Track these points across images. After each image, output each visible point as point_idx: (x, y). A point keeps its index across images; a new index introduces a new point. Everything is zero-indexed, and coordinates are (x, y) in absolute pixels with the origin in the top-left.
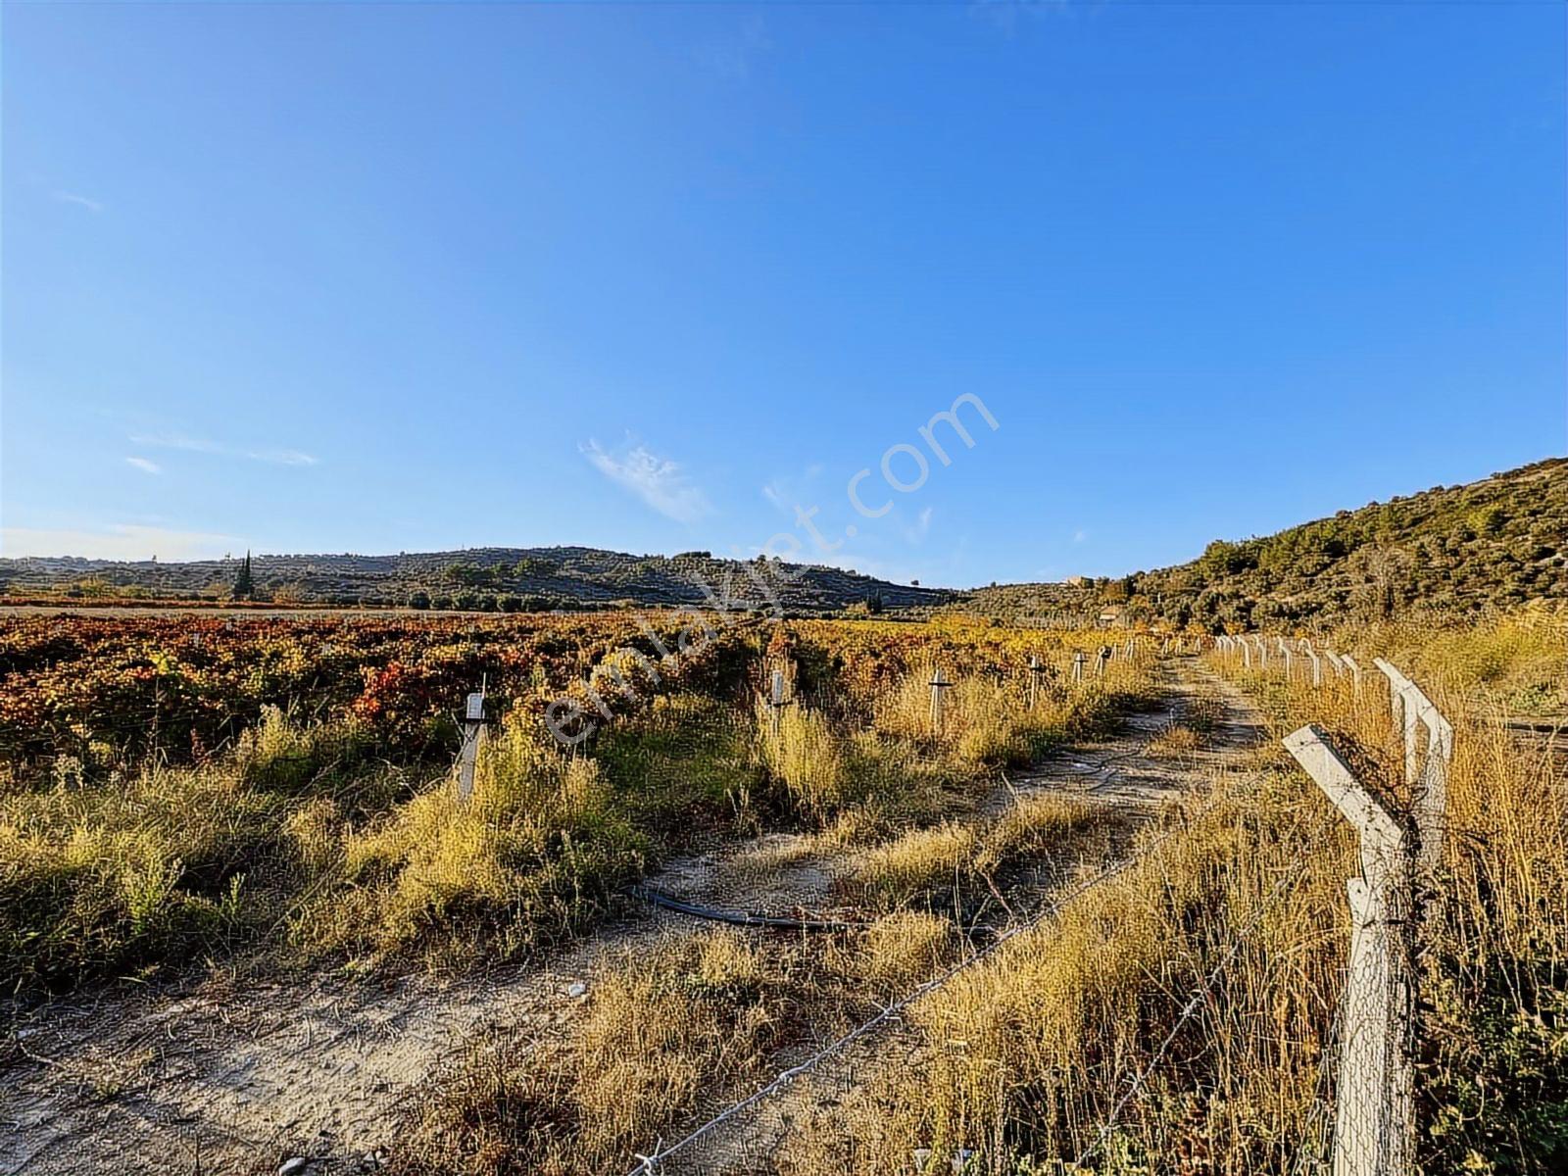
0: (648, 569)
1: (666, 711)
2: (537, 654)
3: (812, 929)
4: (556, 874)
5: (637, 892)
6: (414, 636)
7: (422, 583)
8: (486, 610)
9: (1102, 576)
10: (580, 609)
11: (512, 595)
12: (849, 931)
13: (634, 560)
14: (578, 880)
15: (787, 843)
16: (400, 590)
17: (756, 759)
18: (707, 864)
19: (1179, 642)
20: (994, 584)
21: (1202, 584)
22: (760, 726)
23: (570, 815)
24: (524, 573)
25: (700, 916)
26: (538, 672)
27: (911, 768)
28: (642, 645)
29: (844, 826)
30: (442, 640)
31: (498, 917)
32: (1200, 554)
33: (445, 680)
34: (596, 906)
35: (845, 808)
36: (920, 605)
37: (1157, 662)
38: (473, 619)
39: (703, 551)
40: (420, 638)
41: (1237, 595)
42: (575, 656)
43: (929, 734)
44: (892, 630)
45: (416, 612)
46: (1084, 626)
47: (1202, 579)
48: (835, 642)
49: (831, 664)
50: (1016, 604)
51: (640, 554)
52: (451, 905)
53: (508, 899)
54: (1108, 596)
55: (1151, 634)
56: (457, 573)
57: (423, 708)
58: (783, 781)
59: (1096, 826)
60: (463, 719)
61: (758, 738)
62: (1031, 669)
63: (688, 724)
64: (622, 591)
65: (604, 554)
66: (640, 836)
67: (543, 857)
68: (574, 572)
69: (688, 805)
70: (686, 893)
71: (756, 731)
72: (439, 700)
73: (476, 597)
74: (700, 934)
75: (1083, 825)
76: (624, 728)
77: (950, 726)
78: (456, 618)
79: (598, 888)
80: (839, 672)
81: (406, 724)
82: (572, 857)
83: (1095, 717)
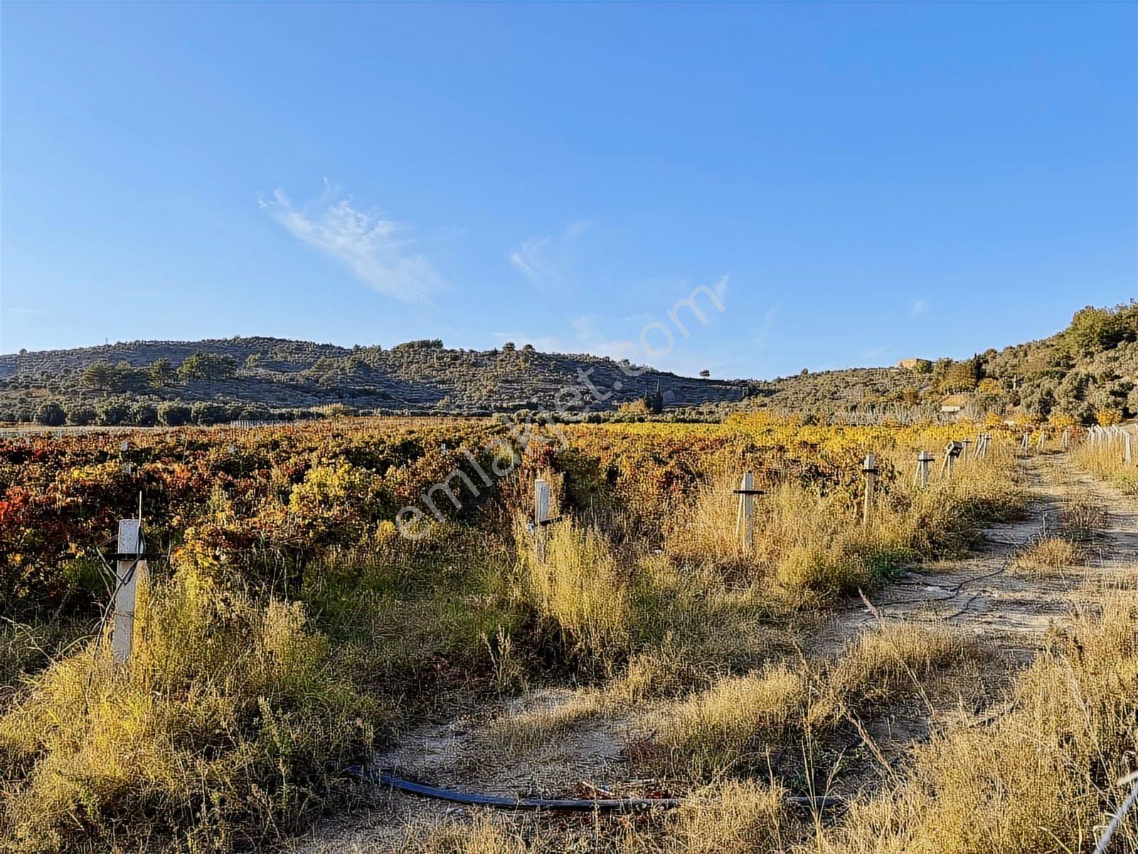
0: (361, 365)
1: (395, 540)
2: (215, 474)
3: (605, 810)
4: (255, 756)
5: (367, 773)
6: (43, 457)
7: (52, 390)
8: (144, 423)
9: (945, 356)
10: (270, 418)
11: (177, 403)
12: (653, 810)
13: (340, 352)
14: (284, 762)
15: (563, 701)
16: (22, 401)
17: (517, 593)
18: (458, 734)
19: (1041, 436)
20: (805, 372)
21: (1067, 362)
22: (521, 552)
23: (269, 678)
24: (192, 375)
25: (452, 801)
26: (218, 496)
27: (720, 598)
28: (357, 458)
29: (637, 674)
30: (83, 459)
31: (177, 814)
32: (1065, 324)
33: (89, 510)
34: (311, 795)
35: (637, 651)
36: (711, 400)
37: (1017, 461)
38: (125, 436)
39: (432, 339)
40: (52, 459)
41: (1111, 376)
42: (268, 477)
43: (735, 555)
44: (680, 432)
45: (48, 429)
46: (922, 421)
47: (1069, 357)
48: (607, 448)
49: (604, 476)
50: (834, 396)
51: (348, 345)
52: (108, 804)
53: (188, 792)
54: (951, 381)
55: (1006, 428)
56: (100, 376)
57: (59, 549)
58: (554, 621)
59: (959, 662)
60: (113, 555)
61: (517, 568)
62: (864, 471)
63: (423, 556)
64: (327, 393)
65: (300, 347)
66: (368, 700)
67: (234, 734)
68: (261, 370)
69: (429, 659)
70: (433, 772)
71: (515, 558)
72: (83, 539)
73: (128, 407)
74: (454, 825)
75: (945, 662)
76: (338, 564)
77: (763, 545)
78: (103, 434)
79: (312, 772)
80: (615, 485)
81: (38, 571)
82: (274, 732)
83: (948, 530)
